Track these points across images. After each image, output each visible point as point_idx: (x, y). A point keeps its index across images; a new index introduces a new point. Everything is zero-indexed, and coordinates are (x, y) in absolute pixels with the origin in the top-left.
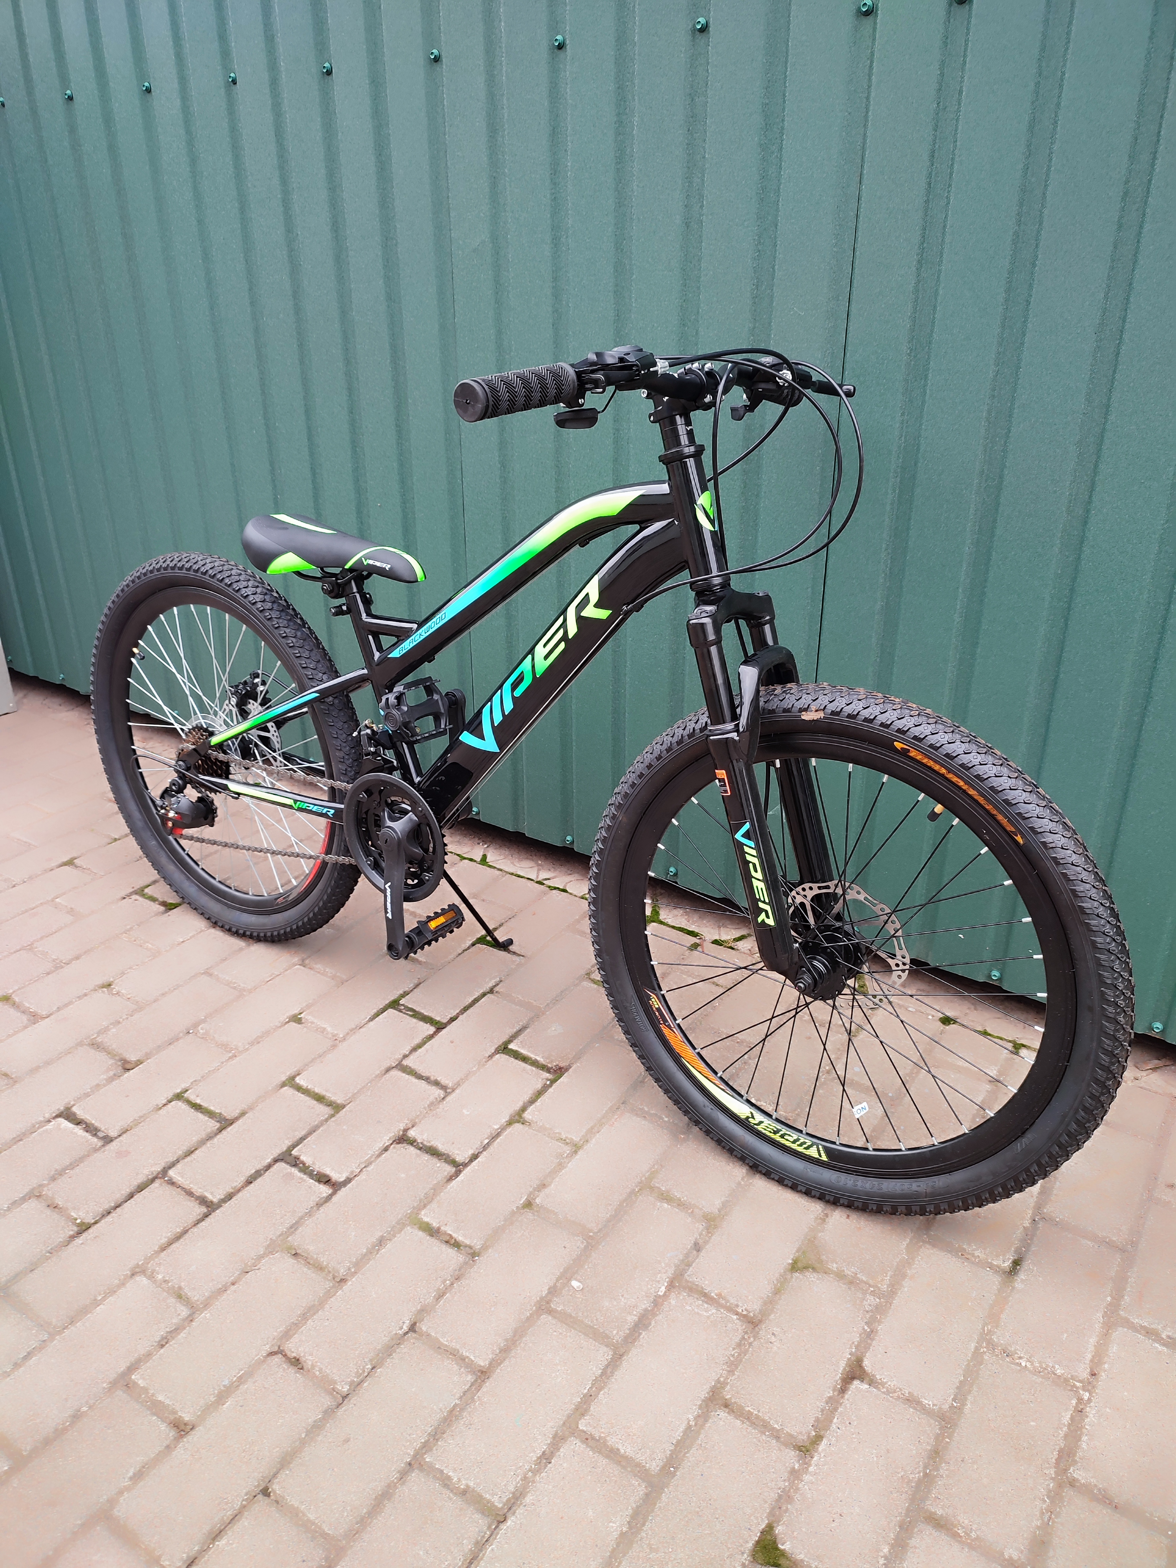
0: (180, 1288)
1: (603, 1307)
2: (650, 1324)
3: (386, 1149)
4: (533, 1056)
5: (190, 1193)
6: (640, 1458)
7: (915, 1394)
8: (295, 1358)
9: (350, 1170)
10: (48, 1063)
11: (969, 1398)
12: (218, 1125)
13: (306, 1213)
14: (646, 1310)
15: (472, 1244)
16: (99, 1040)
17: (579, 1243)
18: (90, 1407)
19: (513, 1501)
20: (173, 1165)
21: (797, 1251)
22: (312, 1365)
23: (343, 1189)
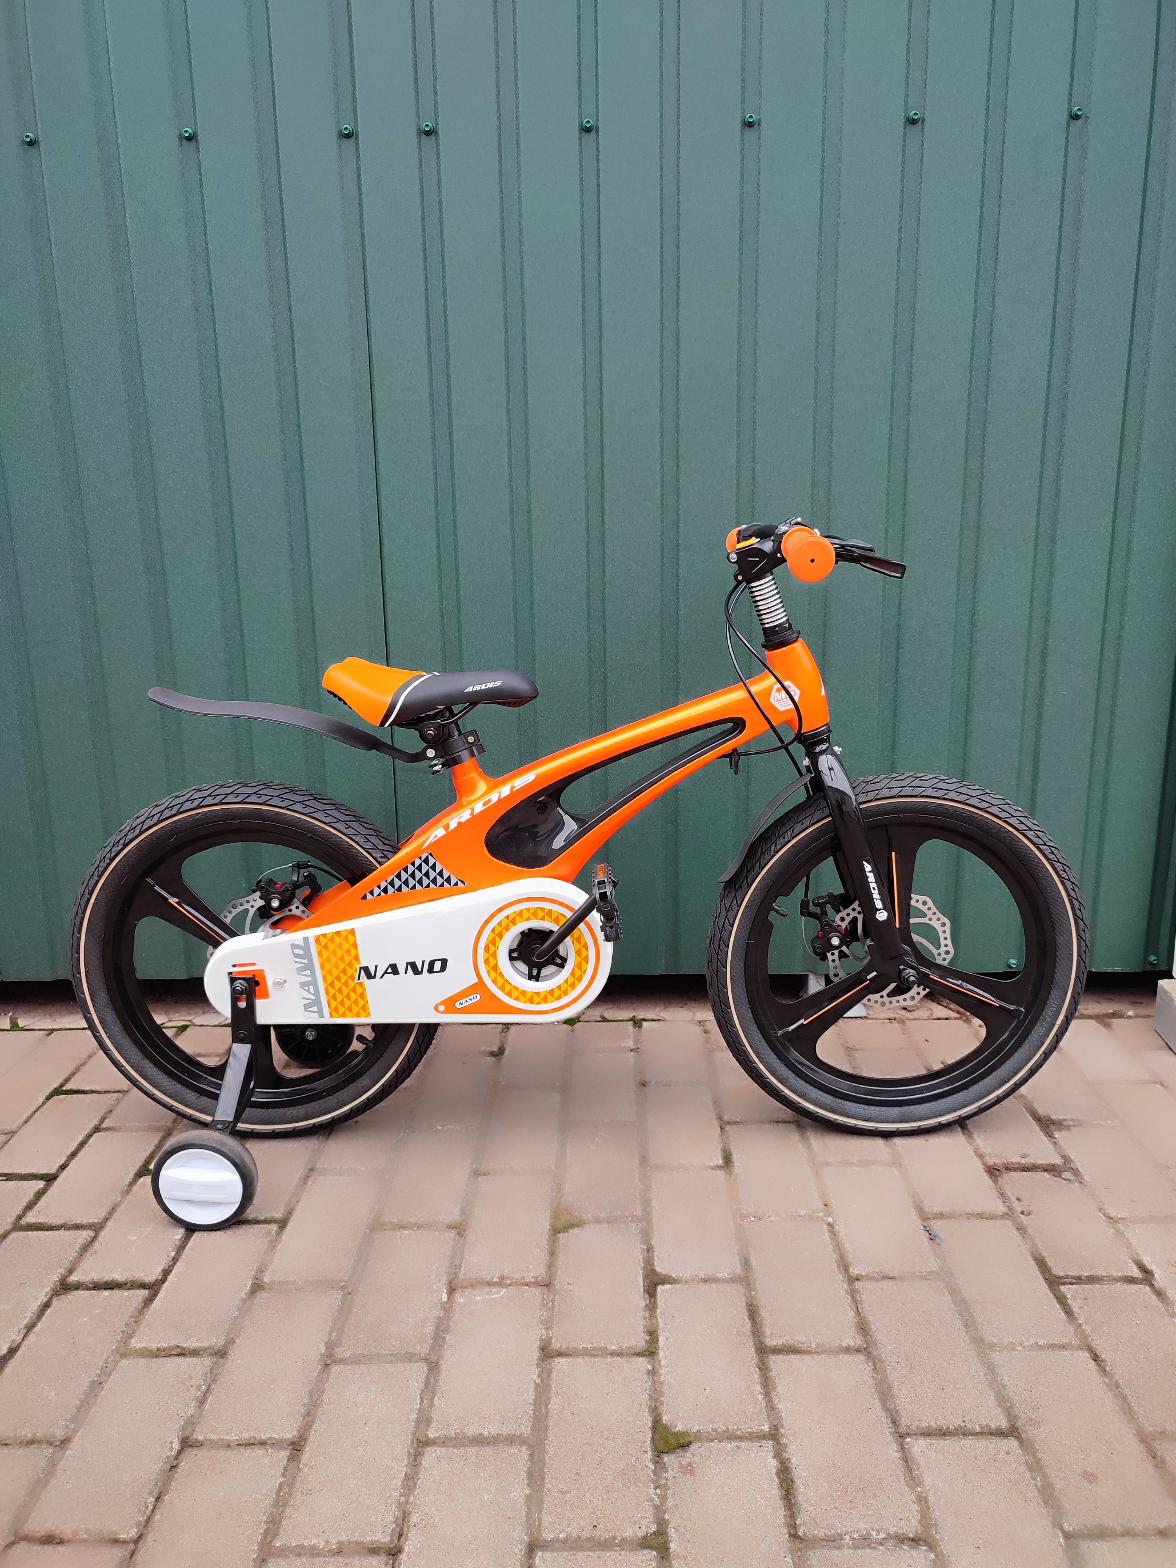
1: (393, 1334)
2: (450, 1326)
3: (47, 1305)
7: (710, 1273)
8: (44, 1536)
9: (9, 1339)
11: (751, 1258)
14: (438, 1318)
15: (214, 1344)
17: (334, 1296)
19: (399, 1530)
21: (551, 1219)
22: (74, 1531)
23: (13, 1358)
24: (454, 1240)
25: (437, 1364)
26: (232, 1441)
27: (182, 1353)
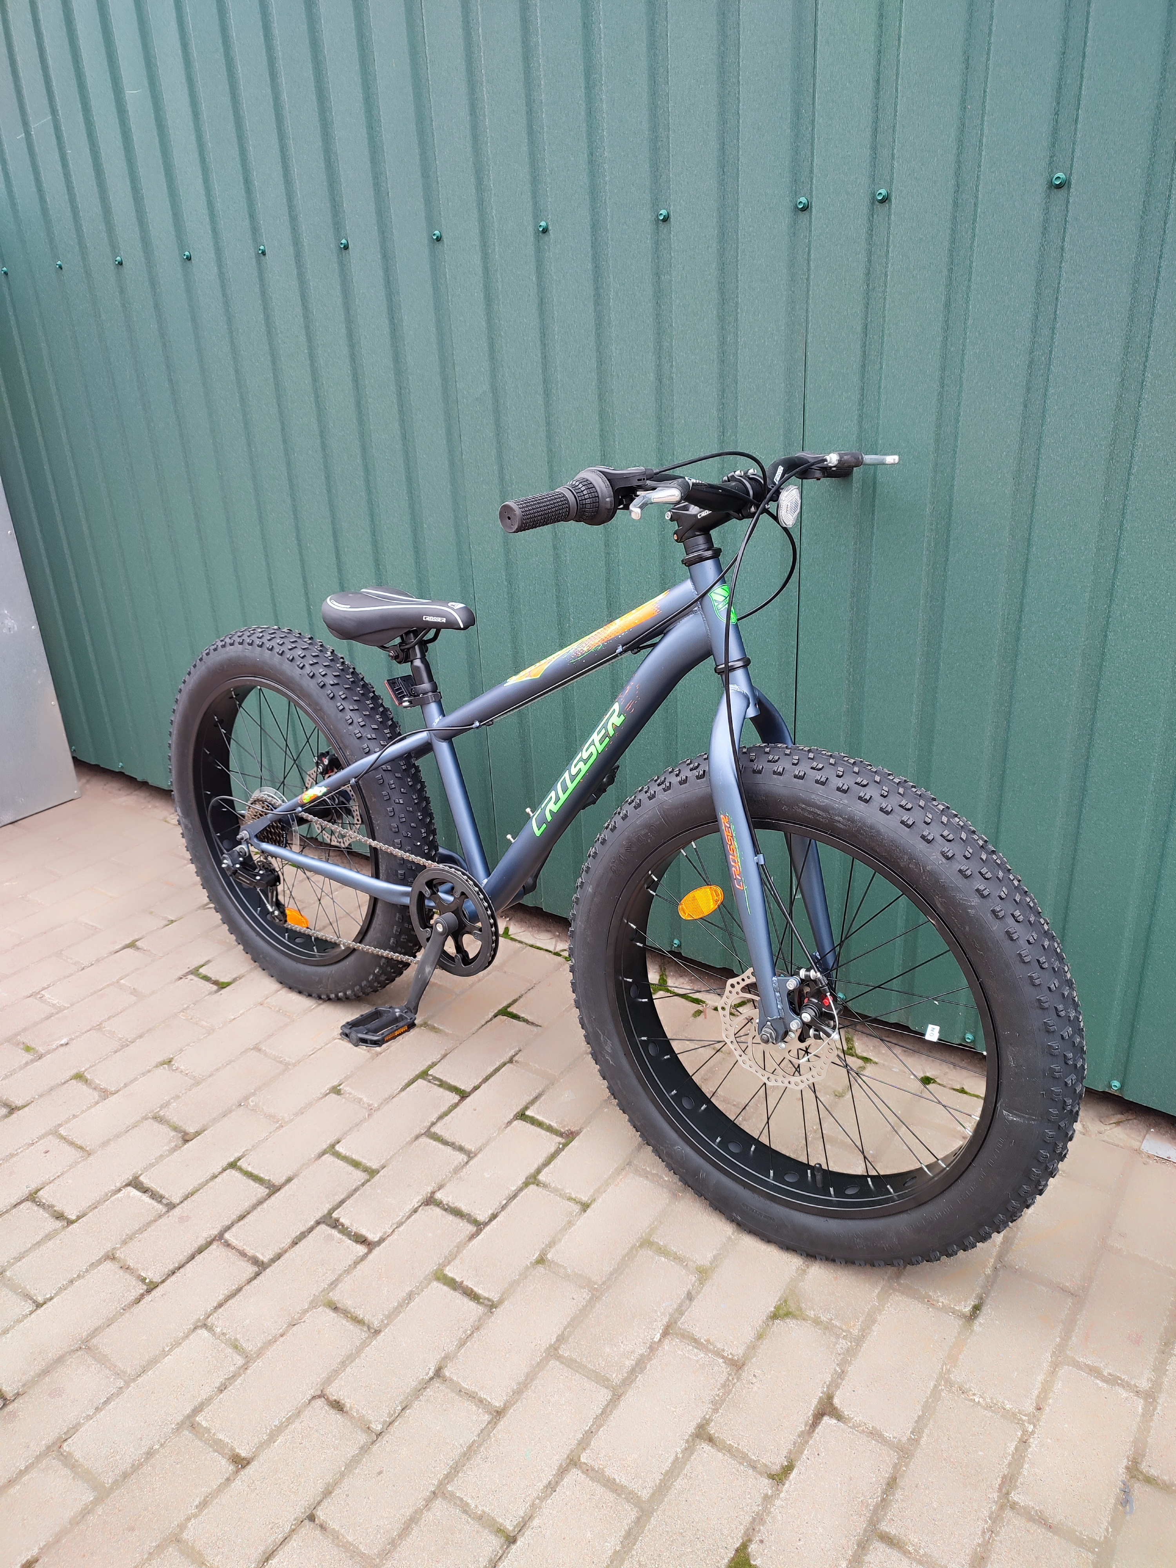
0: (236, 1340)
1: (604, 1353)
2: (646, 1368)
3: (415, 1211)
4: (547, 1121)
5: (243, 1254)
6: (633, 1486)
7: (878, 1428)
8: (335, 1401)
9: (383, 1230)
10: (118, 1136)
11: (926, 1431)
12: (267, 1191)
13: (345, 1271)
14: (642, 1355)
15: (491, 1297)
16: (162, 1113)
17: (585, 1295)
18: (162, 1445)
19: (522, 1524)
20: (228, 1228)
21: (779, 1300)
22: (351, 1407)
23: (377, 1248)
24: (693, 1285)
25: (619, 1397)
26: (463, 1388)
27: (470, 1295)
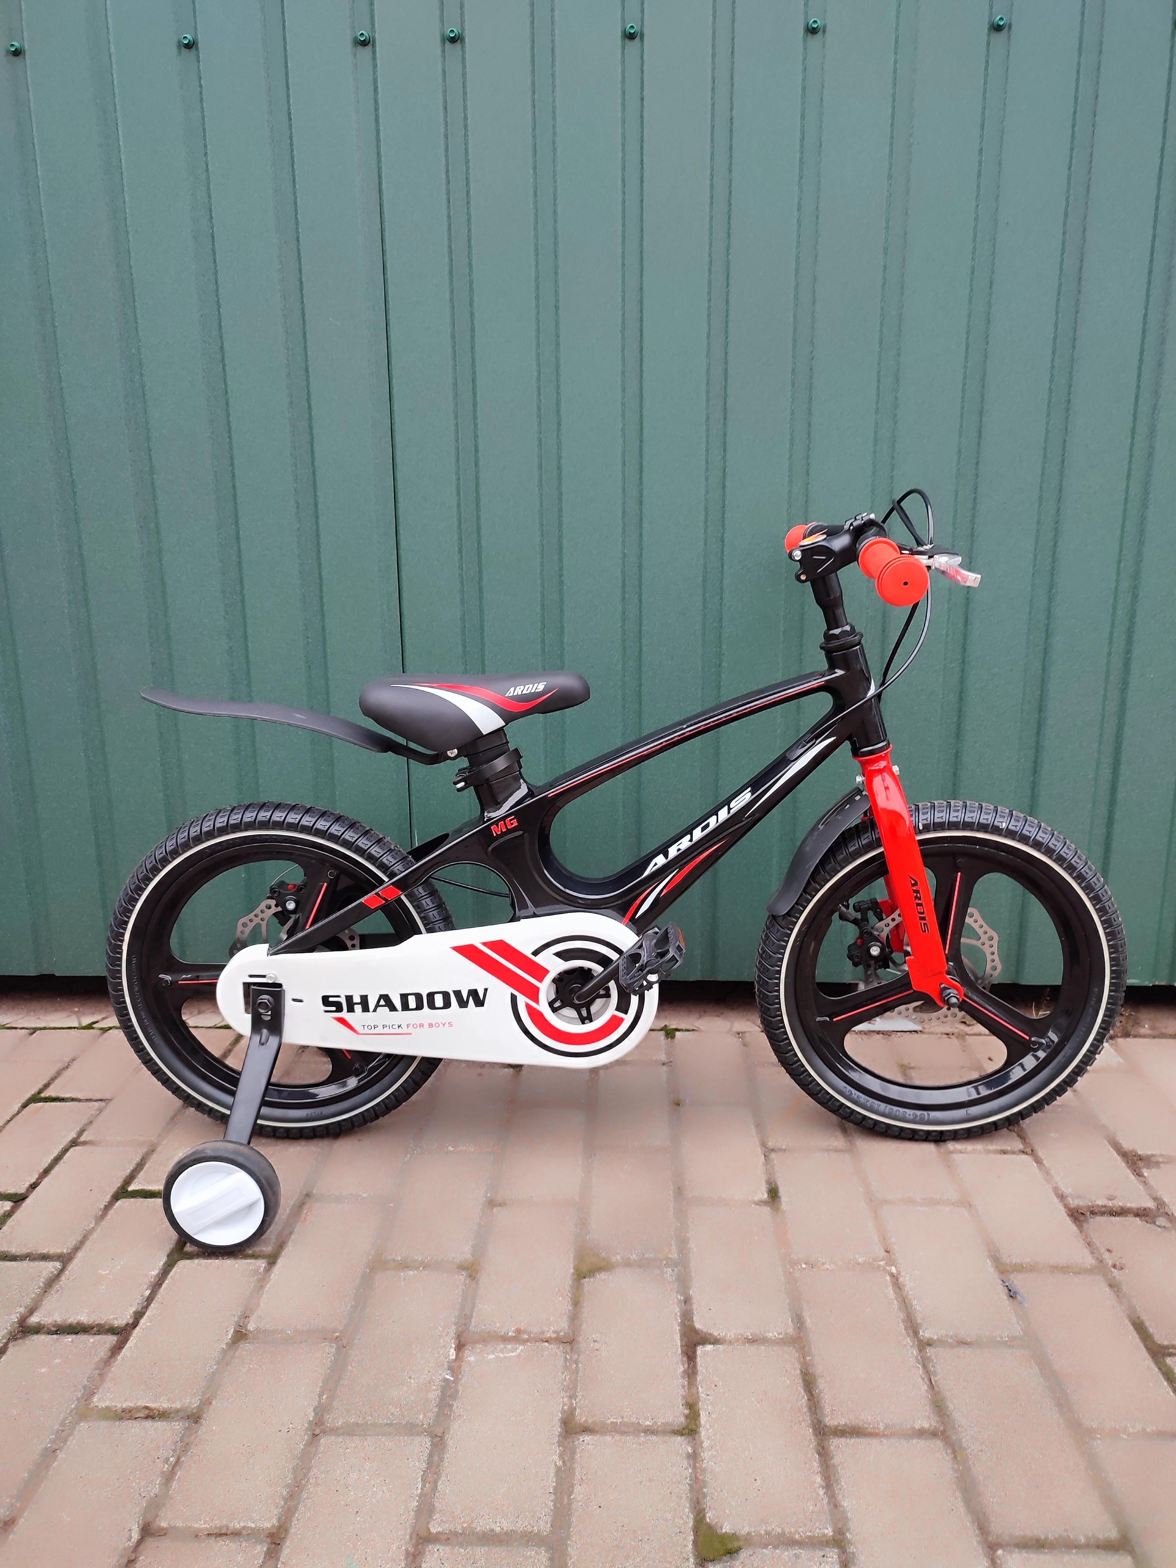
1: (393, 1399)
7: (758, 1332)
11: (805, 1314)
14: (445, 1381)
15: (187, 1406)
17: (327, 1350)
21: (574, 1259)
24: (465, 1285)
25: (442, 1438)
26: (200, 1530)
27: (151, 1415)
